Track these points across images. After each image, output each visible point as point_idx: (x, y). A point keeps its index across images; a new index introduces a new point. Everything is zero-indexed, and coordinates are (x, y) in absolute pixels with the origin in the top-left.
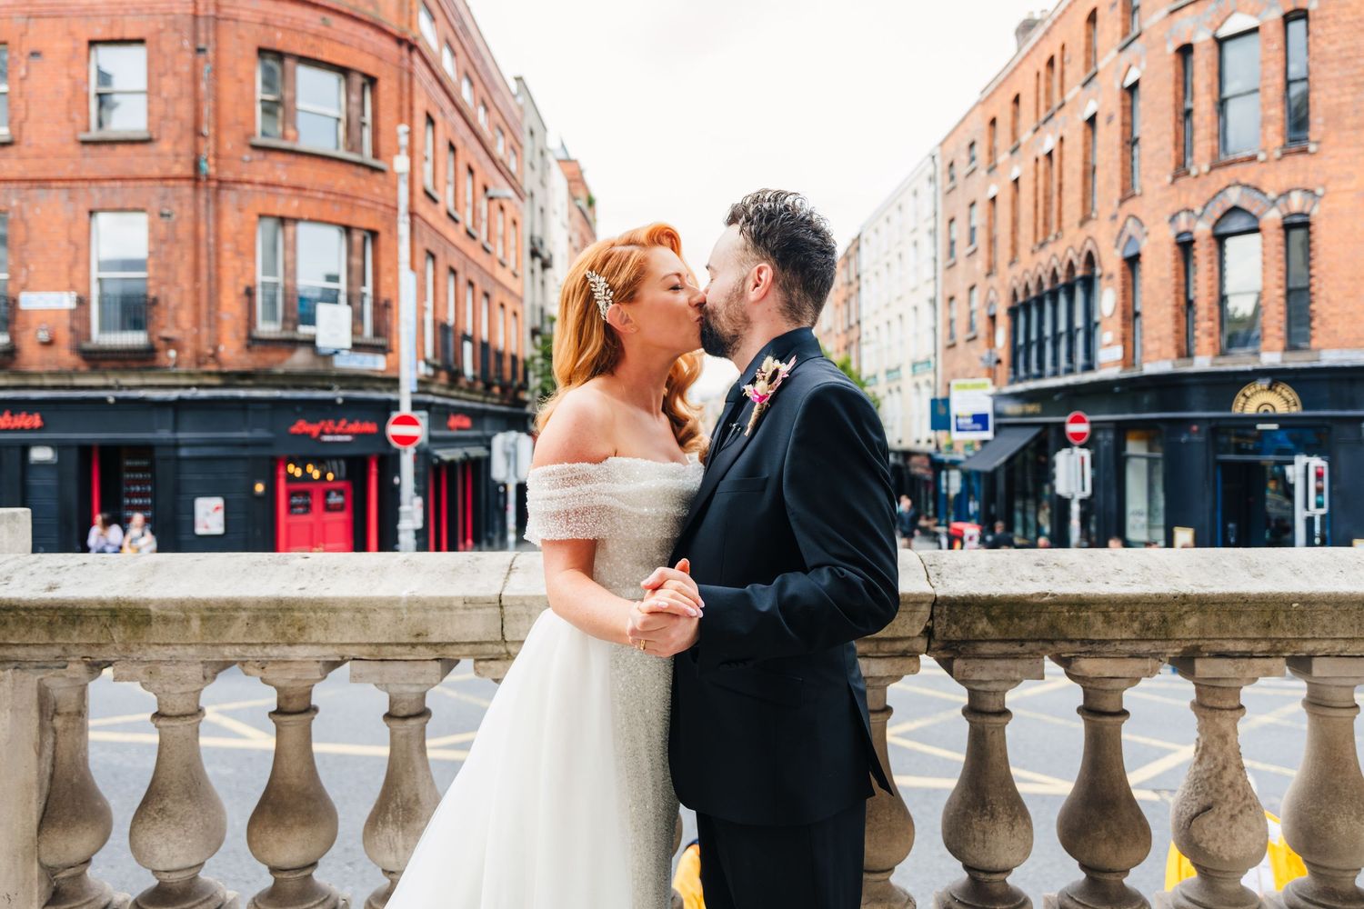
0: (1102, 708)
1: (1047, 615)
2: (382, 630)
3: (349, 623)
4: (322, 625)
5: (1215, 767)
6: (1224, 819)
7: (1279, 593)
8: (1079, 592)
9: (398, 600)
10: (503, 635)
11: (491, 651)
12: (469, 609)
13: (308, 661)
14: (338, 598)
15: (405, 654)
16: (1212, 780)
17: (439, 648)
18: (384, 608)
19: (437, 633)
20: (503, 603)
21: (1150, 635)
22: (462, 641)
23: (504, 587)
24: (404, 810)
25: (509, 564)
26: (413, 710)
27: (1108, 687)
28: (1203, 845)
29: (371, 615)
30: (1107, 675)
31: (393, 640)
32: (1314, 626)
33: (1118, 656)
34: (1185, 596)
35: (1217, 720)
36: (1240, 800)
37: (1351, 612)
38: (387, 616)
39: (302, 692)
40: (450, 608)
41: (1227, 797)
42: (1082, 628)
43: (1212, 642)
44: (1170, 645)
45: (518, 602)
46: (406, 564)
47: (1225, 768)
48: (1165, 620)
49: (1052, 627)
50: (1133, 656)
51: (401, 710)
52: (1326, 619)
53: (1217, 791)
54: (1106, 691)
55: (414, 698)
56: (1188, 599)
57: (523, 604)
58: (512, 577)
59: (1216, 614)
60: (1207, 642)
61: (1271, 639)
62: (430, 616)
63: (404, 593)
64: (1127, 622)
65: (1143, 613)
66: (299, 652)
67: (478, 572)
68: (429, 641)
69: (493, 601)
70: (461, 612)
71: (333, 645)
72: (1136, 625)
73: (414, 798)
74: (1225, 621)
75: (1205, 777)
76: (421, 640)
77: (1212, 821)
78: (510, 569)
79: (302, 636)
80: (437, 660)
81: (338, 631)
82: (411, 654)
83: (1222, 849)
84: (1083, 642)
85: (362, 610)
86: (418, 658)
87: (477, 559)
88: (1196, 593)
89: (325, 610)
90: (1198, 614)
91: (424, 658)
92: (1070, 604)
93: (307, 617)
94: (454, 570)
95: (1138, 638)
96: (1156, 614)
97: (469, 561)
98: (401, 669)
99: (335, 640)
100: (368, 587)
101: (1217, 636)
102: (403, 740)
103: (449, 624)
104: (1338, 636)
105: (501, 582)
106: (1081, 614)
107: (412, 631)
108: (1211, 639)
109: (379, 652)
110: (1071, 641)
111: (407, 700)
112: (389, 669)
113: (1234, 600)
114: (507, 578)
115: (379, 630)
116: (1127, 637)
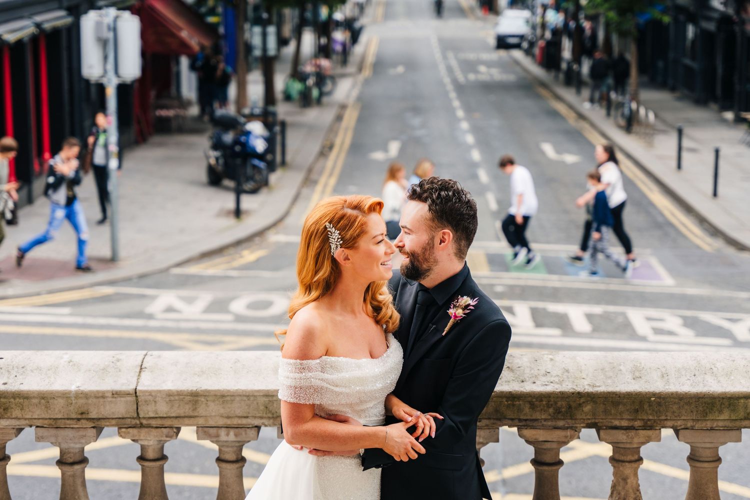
0: (543, 460)
1: (493, 403)
2: (58, 410)
3: (37, 405)
4: (19, 406)
7: (640, 392)
8: (510, 390)
9: (70, 392)
10: (138, 414)
11: (129, 423)
12: (115, 398)
13: (7, 428)
14: (30, 391)
15: (72, 424)
17: (95, 421)
18: (60, 397)
19: (94, 413)
20: (138, 394)
21: (560, 416)
22: (111, 417)
23: (138, 383)
25: (140, 365)
26: (77, 458)
27: (544, 447)
29: (51, 401)
30: (541, 439)
31: (66, 417)
32: (667, 411)
33: (544, 428)
34: (579, 393)
35: (621, 469)
37: (692, 403)
38: (61, 402)
40: (103, 397)
42: (516, 412)
43: (604, 421)
44: (577, 422)
45: (147, 394)
46: (71, 364)
48: (570, 407)
49: (497, 411)
50: (556, 428)
51: (69, 459)
52: (675, 407)
54: (545, 449)
55: (77, 451)
56: (581, 395)
57: (150, 395)
58: (143, 374)
59: (603, 404)
60: (601, 421)
61: (643, 420)
62: (90, 401)
63: (73, 388)
64: (545, 408)
65: (556, 403)
66: (4, 423)
67: (120, 371)
68: (90, 417)
69: (131, 393)
70: (110, 399)
71: (26, 419)
72: (551, 410)
74: (609, 408)
76: (84, 416)
78: (141, 369)
79: (6, 413)
80: (93, 427)
81: (30, 411)
82: (76, 424)
84: (520, 420)
85: (45, 398)
86: (81, 426)
87: (118, 360)
88: (586, 391)
89: (21, 398)
90: (591, 404)
91: (85, 427)
92: (506, 397)
93: (10, 402)
94: (103, 370)
95: (554, 418)
96: (564, 403)
97: (113, 362)
98: (69, 433)
99: (27, 417)
100: (49, 383)
101: (604, 417)
102: (71, 478)
103: (102, 406)
104: (683, 418)
105: (136, 378)
106: (515, 403)
107: (78, 411)
108: (603, 419)
109: (55, 423)
110: (512, 420)
111: (73, 453)
112: (62, 433)
113: (611, 396)
114: (139, 375)
115: (57, 410)
116: (547, 418)
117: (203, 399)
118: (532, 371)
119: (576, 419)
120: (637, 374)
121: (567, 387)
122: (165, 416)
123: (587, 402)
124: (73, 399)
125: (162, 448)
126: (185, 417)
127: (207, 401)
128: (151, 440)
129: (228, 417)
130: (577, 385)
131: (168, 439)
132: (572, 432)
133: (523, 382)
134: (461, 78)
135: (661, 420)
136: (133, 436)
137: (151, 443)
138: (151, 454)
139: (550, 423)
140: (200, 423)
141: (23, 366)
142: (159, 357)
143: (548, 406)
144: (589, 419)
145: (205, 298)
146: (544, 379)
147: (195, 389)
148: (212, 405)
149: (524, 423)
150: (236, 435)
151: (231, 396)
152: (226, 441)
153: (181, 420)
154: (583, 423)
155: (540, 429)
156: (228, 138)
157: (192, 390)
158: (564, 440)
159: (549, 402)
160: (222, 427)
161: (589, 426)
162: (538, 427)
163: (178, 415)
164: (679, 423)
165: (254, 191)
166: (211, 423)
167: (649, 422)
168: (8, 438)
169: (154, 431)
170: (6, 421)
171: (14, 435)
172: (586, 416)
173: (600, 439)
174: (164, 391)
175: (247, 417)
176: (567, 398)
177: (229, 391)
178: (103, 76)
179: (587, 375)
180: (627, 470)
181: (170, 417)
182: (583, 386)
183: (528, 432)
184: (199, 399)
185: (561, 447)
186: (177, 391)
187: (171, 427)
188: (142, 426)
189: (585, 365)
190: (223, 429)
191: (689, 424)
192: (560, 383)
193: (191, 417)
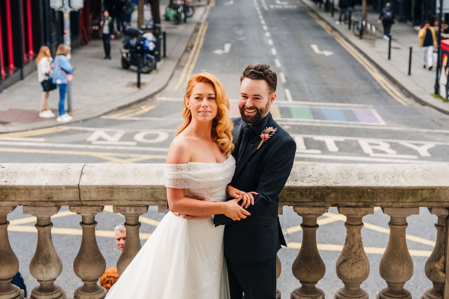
0: (307, 225)
3: (23, 194)
4: (14, 194)
5: (350, 246)
6: (350, 265)
7: (362, 186)
8: (289, 186)
9: (42, 186)
10: (80, 198)
11: (75, 203)
12: (67, 189)
13: (7, 206)
14: (20, 186)
15: (44, 204)
16: (348, 251)
17: (56, 202)
18: (36, 189)
19: (56, 198)
20: (80, 187)
21: (317, 200)
22: (65, 200)
23: (80, 181)
24: (45, 259)
25: (81, 171)
26: (47, 223)
27: (307, 217)
28: (342, 274)
29: (32, 191)
30: (306, 213)
31: (40, 200)
32: (377, 197)
33: (308, 206)
34: (328, 187)
35: (351, 229)
36: (357, 258)
37: (391, 193)
38: (37, 192)
39: (4, 216)
40: (61, 189)
41: (352, 257)
42: (292, 197)
43: (342, 202)
44: (327, 203)
45: (85, 187)
46: (42, 170)
47: (353, 246)
48: (323, 195)
50: (315, 206)
51: (42, 223)
52: (382, 195)
53: (349, 255)
54: (308, 218)
55: (46, 219)
57: (87, 188)
58: (83, 176)
59: (341, 193)
60: (340, 202)
61: (364, 202)
62: (53, 192)
63: (44, 184)
65: (315, 193)
66: (5, 203)
67: (70, 175)
68: (53, 200)
69: (76, 187)
70: (64, 190)
71: (17, 201)
72: (312, 197)
73: (48, 255)
74: (344, 195)
75: (346, 249)
76: (50, 200)
77: (346, 265)
78: (82, 173)
79: (7, 198)
81: (20, 197)
82: (46, 204)
83: (348, 275)
84: (294, 202)
85: (28, 189)
86: (48, 205)
87: (69, 169)
88: (331, 186)
89: (15, 189)
90: (335, 193)
91: (51, 205)
92: (287, 189)
93: (8, 192)
94: (60, 174)
95: (314, 201)
96: (319, 193)
97: (66, 170)
98: (42, 209)
99: (18, 200)
100: (30, 181)
101: (342, 201)
102: (43, 234)
103: (60, 194)
104: (386, 201)
105: (78, 179)
106: (292, 193)
107: (46, 197)
108: (341, 202)
109: (34, 204)
110: (290, 202)
111: (44, 220)
112: (38, 209)
113: (346, 189)
114: (81, 177)
115: (35, 196)
116: (310, 201)
117: (116, 191)
118: (302, 175)
119: (326, 202)
120: (361, 176)
121: (321, 183)
122: (95, 199)
123: (332, 192)
124: (44, 190)
125: (94, 217)
126: (106, 200)
127: (119, 191)
128: (87, 213)
129: (130, 200)
130: (326, 183)
131: (97, 212)
132: (324, 209)
133: (296, 181)
134: (266, 8)
135: (374, 202)
136: (78, 211)
137: (88, 215)
138: (88, 221)
139: (311, 204)
140: (115, 204)
141: (16, 172)
142: (92, 167)
143: (311, 194)
144: (333, 202)
145: (120, 132)
146: (308, 179)
147: (112, 185)
148: (121, 193)
149: (296, 204)
150: (135, 210)
151: (132, 189)
152: (130, 214)
153: (104, 202)
154: (330, 204)
155: (306, 207)
156: (133, 42)
157: (110, 185)
158: (319, 213)
159: (311, 192)
160: (127, 206)
161: (333, 205)
162: (304, 206)
163: (102, 199)
164: (384, 204)
165: (148, 72)
166: (121, 204)
167: (367, 203)
168: (8, 212)
169: (89, 208)
170: (7, 202)
171: (11, 210)
172: (331, 200)
173: (340, 213)
174: (94, 186)
175: (141, 200)
176: (321, 190)
177: (131, 186)
178: (62, 8)
179: (332, 177)
180: (355, 230)
181: (98, 201)
182: (330, 183)
183: (299, 209)
184: (114, 190)
185: (318, 217)
186: (102, 186)
187: (99, 206)
188: (82, 205)
189: (331, 171)
190: (128, 207)
191: (390, 204)
192: (317, 181)
193: (109, 200)
